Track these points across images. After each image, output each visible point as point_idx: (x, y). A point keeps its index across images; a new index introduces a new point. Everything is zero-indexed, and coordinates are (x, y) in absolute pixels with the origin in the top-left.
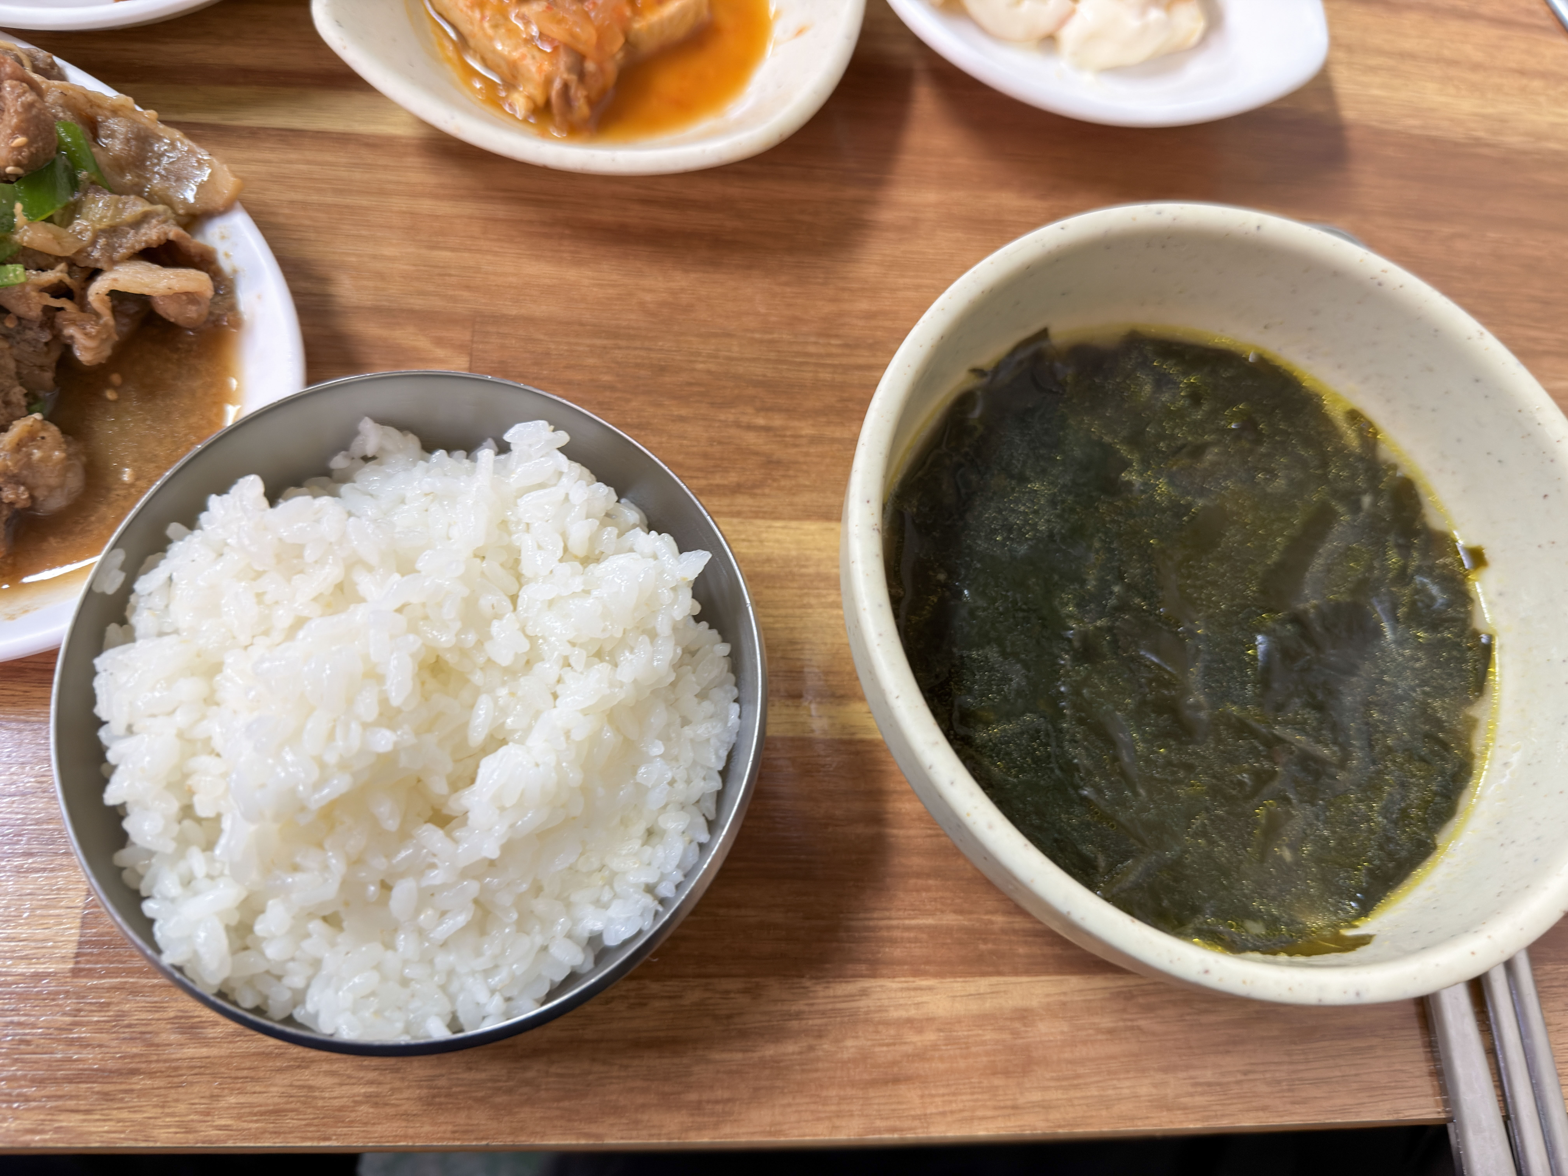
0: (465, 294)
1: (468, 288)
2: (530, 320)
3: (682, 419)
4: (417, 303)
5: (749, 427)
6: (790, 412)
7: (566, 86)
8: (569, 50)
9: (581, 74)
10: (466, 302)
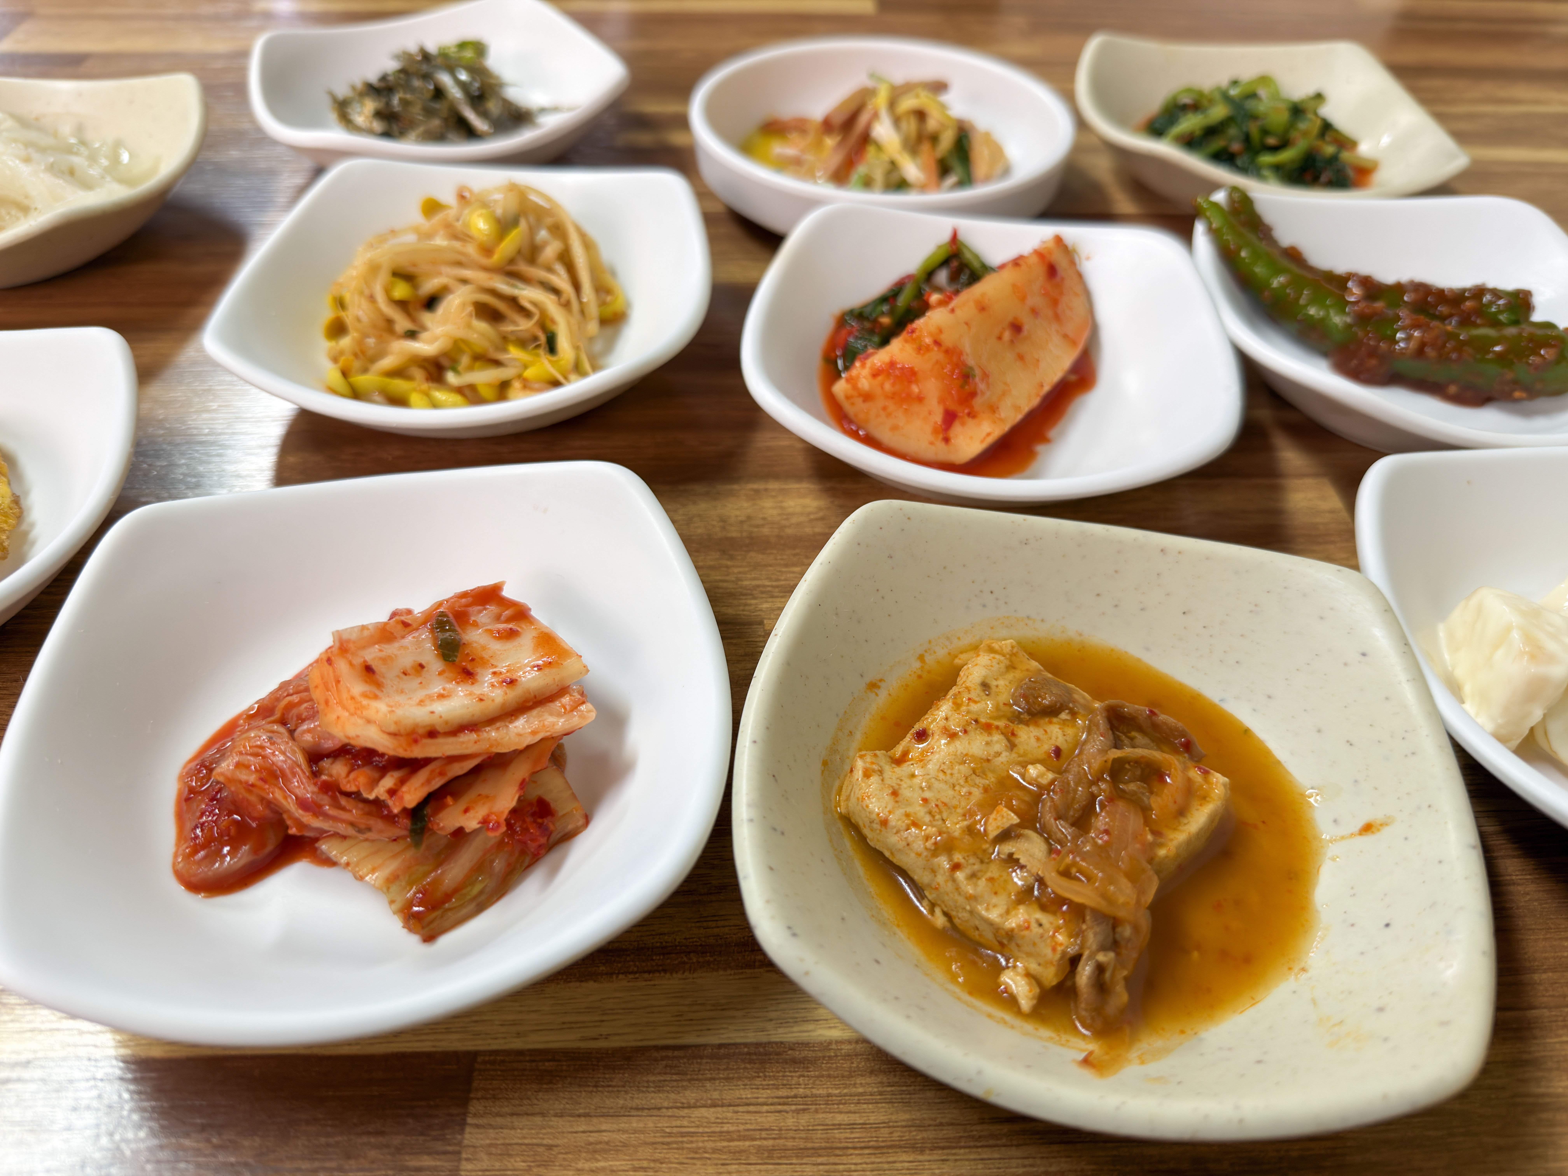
7: (1100, 969)
8: (1100, 916)
9: (1114, 944)
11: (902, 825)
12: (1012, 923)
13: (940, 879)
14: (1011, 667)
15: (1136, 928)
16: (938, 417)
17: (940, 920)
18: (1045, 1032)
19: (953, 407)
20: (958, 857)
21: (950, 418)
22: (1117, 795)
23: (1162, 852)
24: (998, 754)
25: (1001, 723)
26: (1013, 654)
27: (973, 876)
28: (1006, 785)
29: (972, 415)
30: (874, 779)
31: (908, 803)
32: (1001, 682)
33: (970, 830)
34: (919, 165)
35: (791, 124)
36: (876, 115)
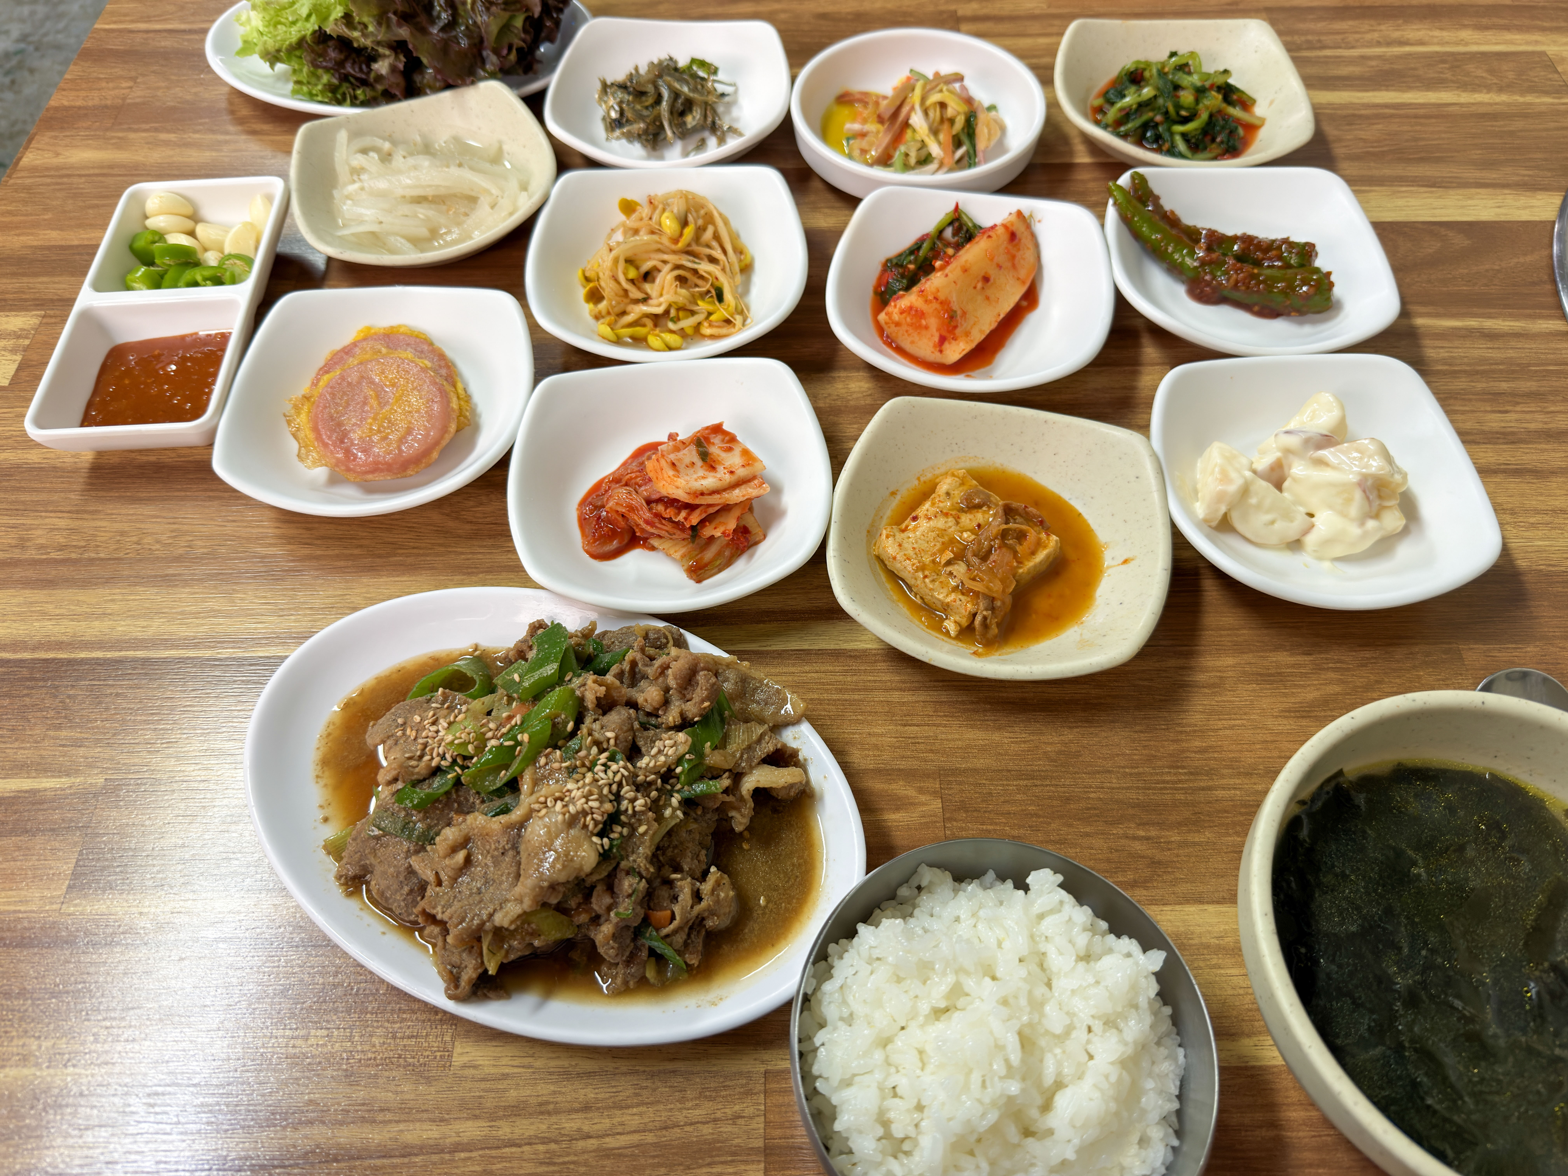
0: (931, 756)
1: (932, 751)
2: (976, 771)
3: (1087, 835)
4: (903, 765)
5: (1135, 838)
6: (1161, 825)
7: (985, 618)
8: (986, 596)
9: (993, 609)
10: (932, 761)
11: (902, 559)
12: (948, 600)
13: (919, 582)
14: (962, 484)
15: (1003, 603)
16: (936, 339)
17: (919, 601)
18: (960, 644)
19: (944, 333)
20: (927, 573)
21: (943, 340)
22: (1003, 545)
23: (1021, 571)
24: (950, 527)
25: (954, 513)
26: (964, 477)
27: (933, 581)
28: (952, 541)
29: (955, 339)
30: (891, 539)
31: (906, 549)
32: (956, 492)
33: (934, 561)
34: (939, 143)
35: (858, 96)
36: (912, 108)
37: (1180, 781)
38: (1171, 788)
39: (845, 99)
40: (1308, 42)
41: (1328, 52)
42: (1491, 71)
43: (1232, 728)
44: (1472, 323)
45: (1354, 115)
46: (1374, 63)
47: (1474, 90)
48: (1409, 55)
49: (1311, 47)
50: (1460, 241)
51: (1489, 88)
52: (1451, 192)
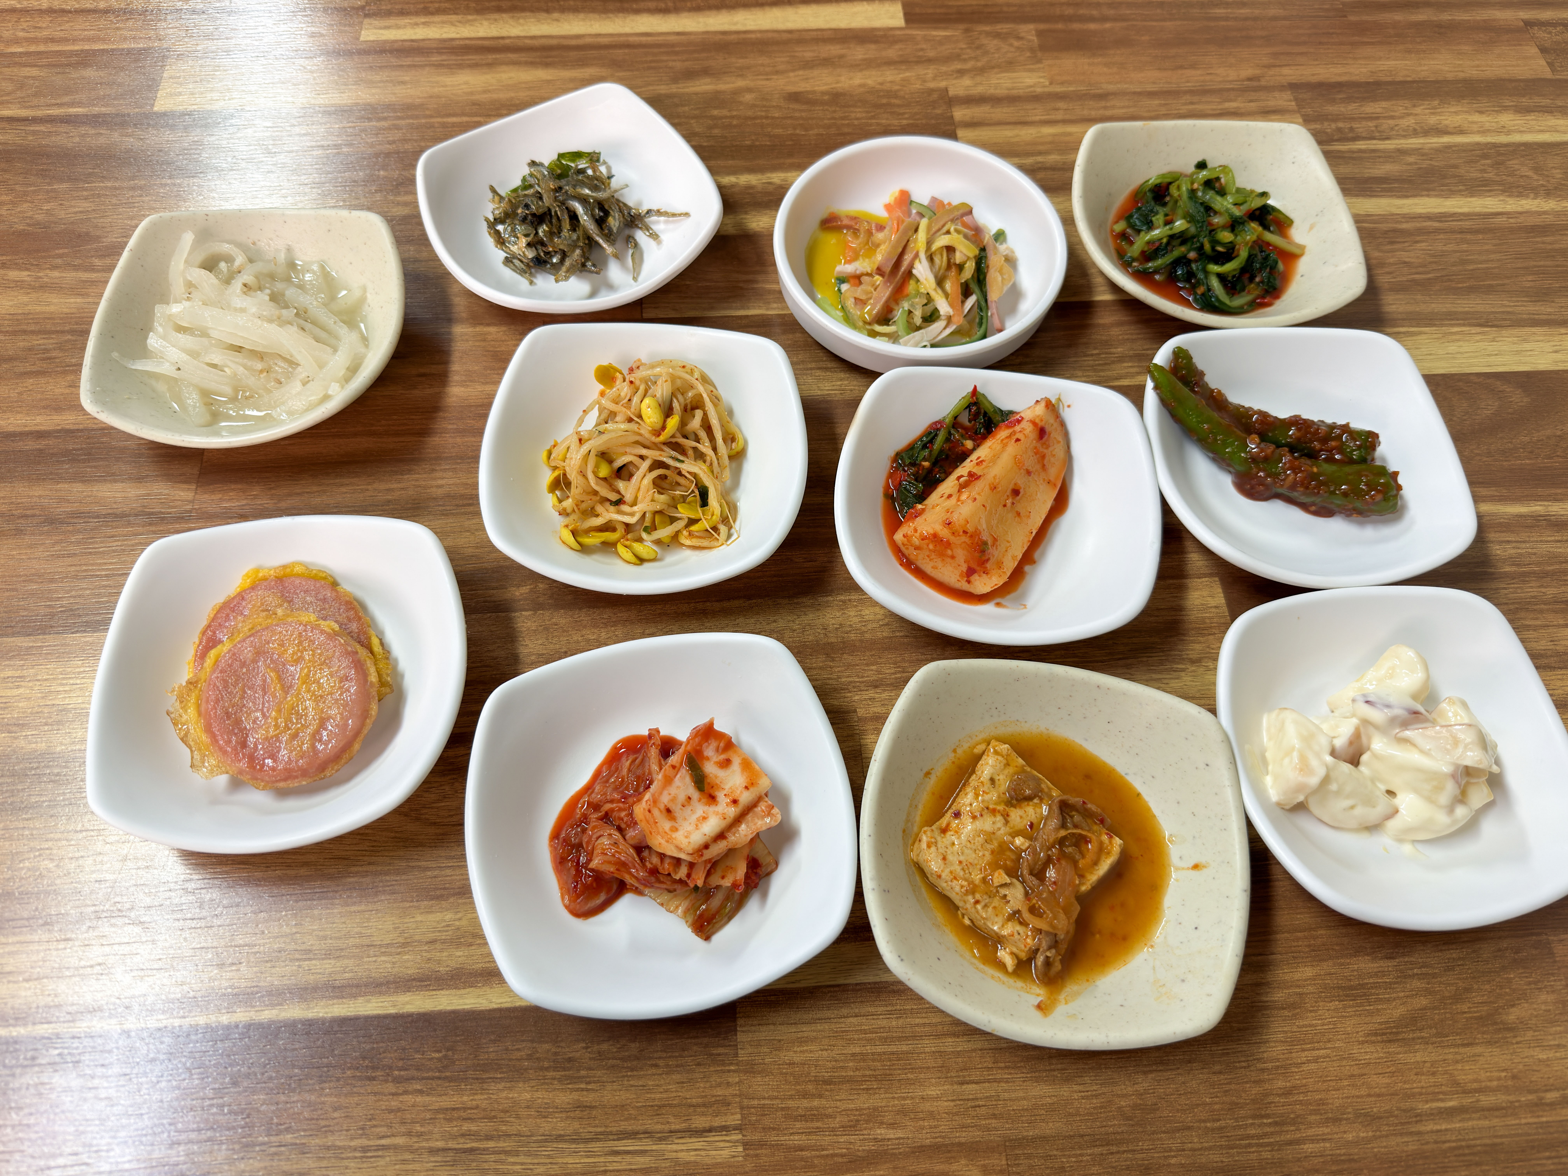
0: (994, 1122)
1: (994, 1116)
2: (1044, 1139)
4: (963, 1137)
7: (1047, 956)
8: (1048, 933)
9: (1054, 947)
10: (996, 1129)
11: (949, 879)
12: (1005, 932)
13: (968, 906)
14: (1007, 765)
15: (1066, 937)
16: (964, 568)
17: (967, 922)
19: (974, 566)
20: (978, 896)
21: (971, 571)
22: (1062, 856)
23: (1083, 888)
24: (999, 829)
25: (1001, 808)
26: (1008, 755)
27: (986, 906)
28: (1003, 849)
29: (986, 572)
30: (933, 849)
31: (952, 864)
32: (1001, 777)
33: (984, 880)
34: (947, 295)
35: (846, 222)
36: (917, 256)
37: (1265, 1135)
38: (1258, 1145)
39: (830, 223)
40: (1339, 130)
41: (1361, 145)
42: (1537, 169)
43: (1316, 1060)
44: (1537, 508)
45: (1395, 231)
46: (1411, 159)
47: (1520, 195)
48: (1448, 147)
49: (1344, 139)
50: (1518, 399)
51: (1534, 191)
52: (1505, 332)
